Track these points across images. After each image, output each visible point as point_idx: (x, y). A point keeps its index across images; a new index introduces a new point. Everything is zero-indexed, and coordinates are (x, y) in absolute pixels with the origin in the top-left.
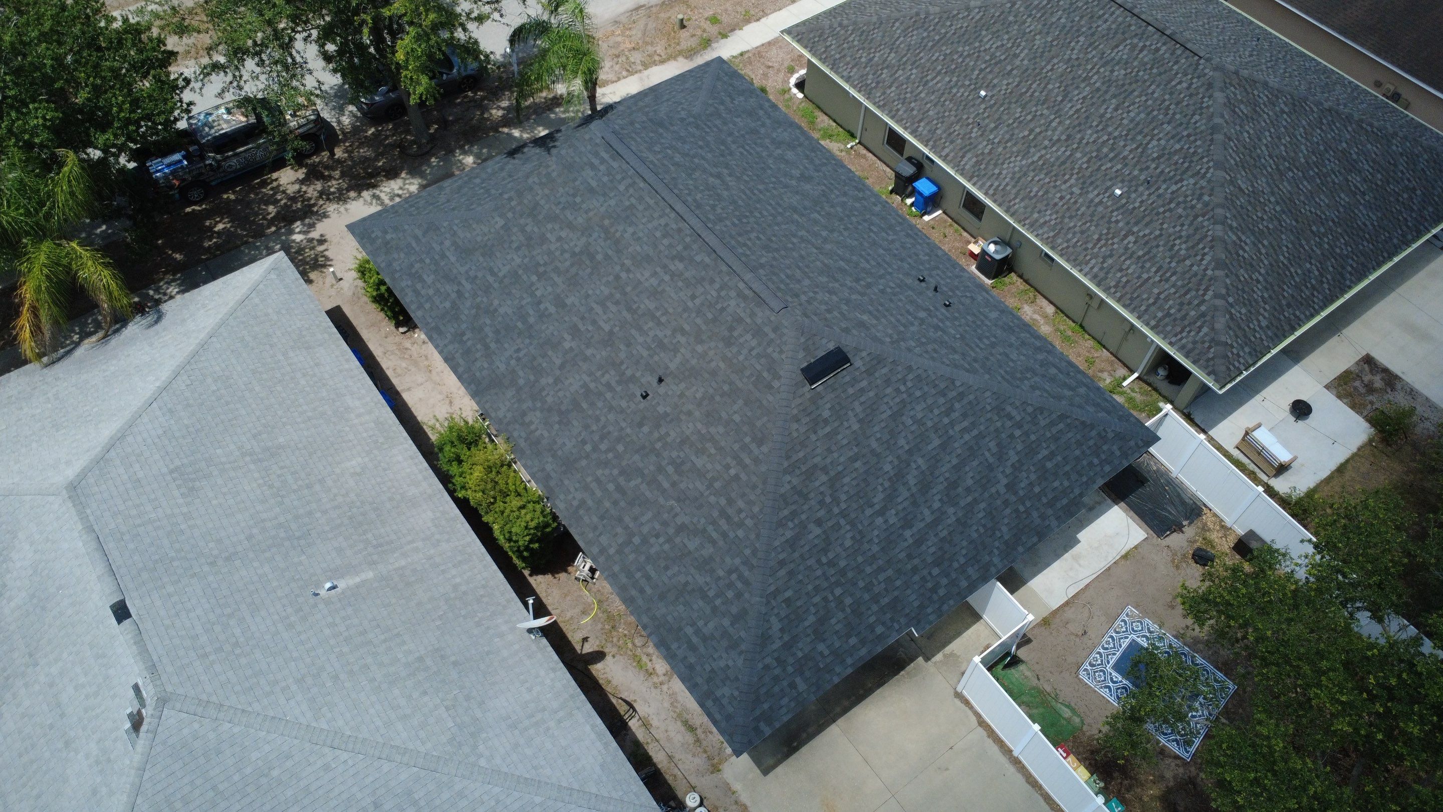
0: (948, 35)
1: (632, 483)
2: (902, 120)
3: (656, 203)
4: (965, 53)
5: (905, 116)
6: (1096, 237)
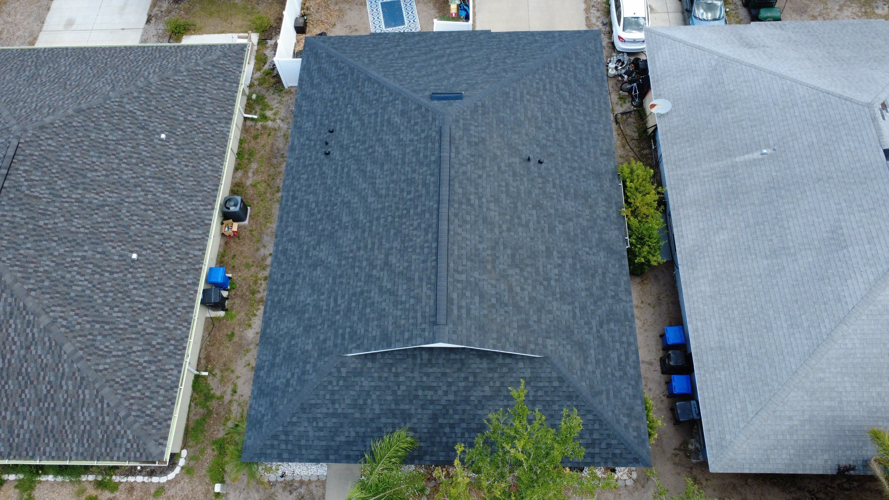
0: (90, 319)
1: (574, 138)
2: (190, 299)
3: (453, 244)
4: (102, 295)
5: (186, 299)
6: (201, 135)
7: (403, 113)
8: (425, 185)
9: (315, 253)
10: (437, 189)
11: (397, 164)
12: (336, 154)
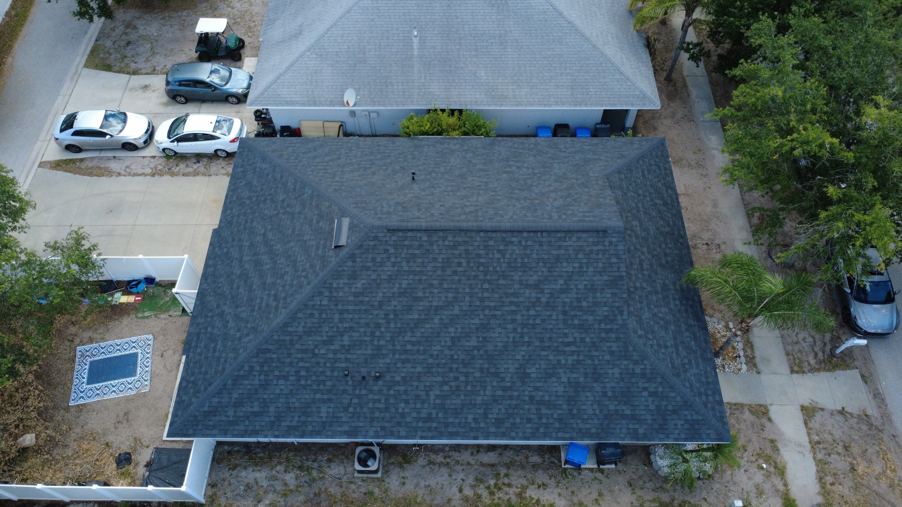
1: (379, 156)
7: (354, 276)
8: (454, 247)
9: (507, 379)
10: (463, 233)
11: (420, 280)
12: (381, 363)
